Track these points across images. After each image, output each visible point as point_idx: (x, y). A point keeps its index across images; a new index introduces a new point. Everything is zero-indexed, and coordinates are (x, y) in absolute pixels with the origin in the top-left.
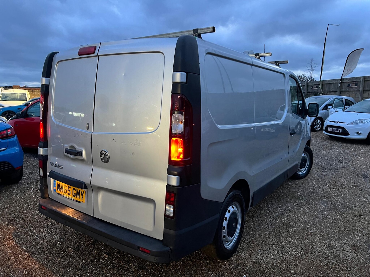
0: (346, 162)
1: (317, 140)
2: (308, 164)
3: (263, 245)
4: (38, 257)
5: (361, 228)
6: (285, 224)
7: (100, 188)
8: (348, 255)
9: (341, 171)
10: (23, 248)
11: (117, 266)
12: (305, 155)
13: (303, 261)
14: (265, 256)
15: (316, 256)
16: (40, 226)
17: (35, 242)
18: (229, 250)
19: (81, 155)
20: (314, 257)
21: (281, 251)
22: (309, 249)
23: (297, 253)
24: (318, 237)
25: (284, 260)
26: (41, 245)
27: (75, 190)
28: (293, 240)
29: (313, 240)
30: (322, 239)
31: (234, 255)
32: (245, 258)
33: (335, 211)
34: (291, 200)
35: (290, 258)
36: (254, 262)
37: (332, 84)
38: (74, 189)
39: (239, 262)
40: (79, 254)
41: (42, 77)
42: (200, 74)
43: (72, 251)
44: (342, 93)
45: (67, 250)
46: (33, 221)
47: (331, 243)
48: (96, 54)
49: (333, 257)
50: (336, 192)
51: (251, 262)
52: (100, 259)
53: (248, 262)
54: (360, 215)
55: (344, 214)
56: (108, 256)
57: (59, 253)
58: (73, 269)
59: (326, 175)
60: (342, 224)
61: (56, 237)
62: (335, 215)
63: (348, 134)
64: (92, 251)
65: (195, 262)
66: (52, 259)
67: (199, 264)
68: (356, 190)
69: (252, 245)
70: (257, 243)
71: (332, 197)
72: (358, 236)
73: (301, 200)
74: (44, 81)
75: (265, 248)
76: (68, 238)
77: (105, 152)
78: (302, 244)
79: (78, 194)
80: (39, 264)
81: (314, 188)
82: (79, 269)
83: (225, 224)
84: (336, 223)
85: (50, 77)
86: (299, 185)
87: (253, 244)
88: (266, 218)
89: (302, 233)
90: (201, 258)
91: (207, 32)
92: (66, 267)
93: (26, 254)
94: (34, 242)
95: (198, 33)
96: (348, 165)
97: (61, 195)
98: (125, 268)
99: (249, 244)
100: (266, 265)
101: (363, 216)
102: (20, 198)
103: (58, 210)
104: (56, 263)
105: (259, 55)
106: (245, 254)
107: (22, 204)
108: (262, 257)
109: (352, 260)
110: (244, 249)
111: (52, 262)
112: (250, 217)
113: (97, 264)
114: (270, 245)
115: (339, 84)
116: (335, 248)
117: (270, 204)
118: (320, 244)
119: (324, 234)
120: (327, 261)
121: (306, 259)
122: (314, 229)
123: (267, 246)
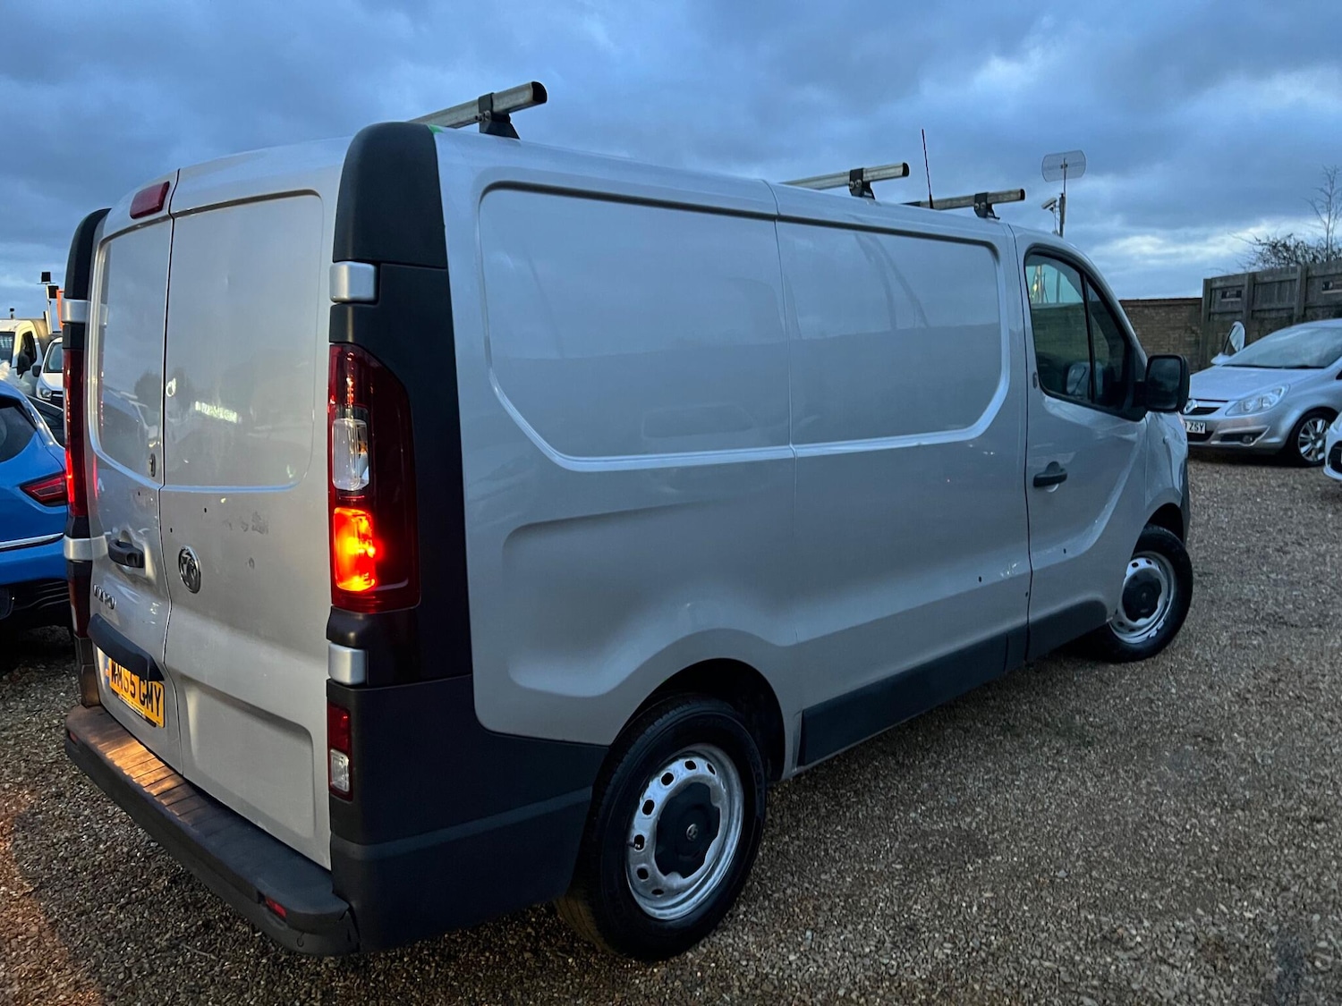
1: (1293, 501)
3: (834, 914)
4: (53, 899)
5: (1289, 872)
6: (968, 837)
8: (1168, 981)
10: (26, 865)
14: (818, 958)
15: (1025, 974)
17: (69, 849)
18: (671, 923)
20: (1016, 979)
21: (894, 943)
22: (1014, 942)
23: (954, 957)
24: (1078, 900)
25: (887, 976)
26: (85, 858)
27: (144, 684)
28: (964, 905)
30: (1093, 907)
31: (702, 942)
33: (1212, 796)
34: (1046, 744)
35: (915, 973)
36: (767, 975)
38: (141, 681)
39: (709, 972)
40: (183, 898)
41: (66, 298)
42: (446, 267)
43: (164, 887)
45: (150, 883)
47: (1120, 926)
48: (164, 212)
49: (1095, 983)
51: (753, 977)
52: (237, 923)
53: (742, 974)
55: (1243, 810)
57: (121, 893)
58: (136, 950)
59: (1256, 648)
60: (1212, 851)
62: (1202, 812)
65: (545, 960)
66: (92, 910)
67: (559, 966)
69: (794, 911)
70: (814, 905)
71: (1232, 738)
72: (1260, 903)
73: (1090, 744)
74: (70, 310)
75: (838, 925)
77: (188, 554)
78: (995, 921)
79: (149, 697)
80: (46, 924)
81: (1172, 699)
83: (643, 825)
85: (85, 298)
86: (1114, 686)
88: (902, 808)
89: (1018, 877)
91: (520, 103)
92: (120, 939)
93: (22, 887)
94: (66, 848)
95: (491, 111)
97: (119, 697)
99: (782, 907)
100: (805, 990)
101: (1326, 821)
103: (102, 746)
104: (99, 922)
105: (864, 175)
106: (747, 943)
108: (805, 960)
110: (752, 922)
111: (87, 918)
112: (839, 804)
113: (216, 940)
114: (862, 915)
116: (1126, 950)
117: (951, 756)
118: (1068, 928)
119: (1112, 888)
120: (1061, 999)
121: (980, 983)
122: (1080, 863)
123: (850, 918)
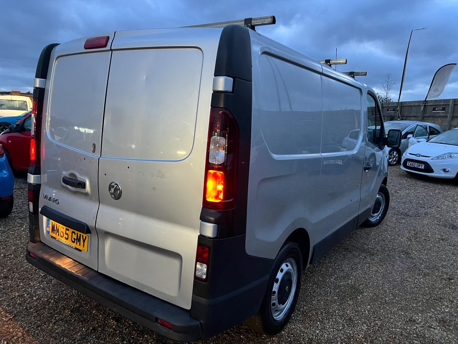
0: (430, 207)
2: (382, 208)
3: (323, 315)
4: (23, 321)
5: (451, 296)
6: (352, 287)
7: (108, 234)
8: (435, 333)
9: (423, 219)
10: (4, 307)
11: (128, 338)
12: (380, 197)
13: (376, 339)
14: (326, 331)
15: (393, 334)
16: (30, 277)
17: (21, 300)
18: (278, 321)
19: (83, 187)
20: (391, 335)
21: (347, 325)
22: (384, 323)
23: (369, 329)
24: (396, 308)
25: (351, 337)
26: (28, 303)
27: (75, 234)
28: (363, 311)
29: (390, 310)
30: (401, 310)
31: (285, 328)
32: (299, 333)
33: (417, 272)
34: (360, 254)
35: (359, 336)
36: (312, 338)
37: (414, 107)
38: (73, 232)
39: (292, 338)
40: (79, 318)
41: (36, 77)
42: (251, 82)
43: (69, 314)
44: (425, 118)
45: (62, 313)
46: (20, 270)
47: (413, 316)
48: (108, 48)
49: (415, 335)
50: (418, 246)
51: (308, 339)
52: (106, 328)
53: (303, 338)
54: (450, 279)
55: (428, 276)
56: (117, 323)
57: (52, 317)
58: (68, 340)
59: (404, 223)
60: (426, 290)
61: (49, 293)
62: (417, 277)
63: (432, 171)
64: (96, 315)
65: (233, 337)
66: (42, 325)
67: (238, 339)
68: (443, 245)
69: (309, 315)
70: (315, 313)
71: (413, 253)
72: (448, 307)
73: (373, 255)
74: (38, 83)
75: (327, 319)
76: (66, 296)
77: (116, 184)
78: (375, 316)
79: (78, 240)
80: (24, 331)
81: (390, 240)
82: (76, 340)
83: (276, 287)
84: (419, 289)
85: (46, 78)
86: (370, 235)
87: (311, 313)
88: (327, 277)
89: (374, 300)
90: (241, 331)
91: (264, 23)
92: (59, 336)
93: (7, 316)
94: (19, 299)
95: (251, 24)
96: (432, 211)
97: (56, 239)
98: (139, 341)
99: (305, 313)
101: (453, 279)
102: (7, 238)
103: (52, 259)
104: (47, 330)
106: (300, 327)
107: (9, 245)
108: (322, 333)
109: (441, 340)
110: (298, 320)
111: (41, 328)
112: (306, 276)
113: (101, 335)
114: (332, 315)
115: (421, 107)
116: (418, 324)
117: (333, 259)
118: (398, 317)
119: (404, 303)
120: (407, 341)
121: (380, 337)
122: (391, 295)
123: (329, 317)
